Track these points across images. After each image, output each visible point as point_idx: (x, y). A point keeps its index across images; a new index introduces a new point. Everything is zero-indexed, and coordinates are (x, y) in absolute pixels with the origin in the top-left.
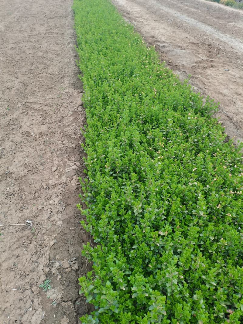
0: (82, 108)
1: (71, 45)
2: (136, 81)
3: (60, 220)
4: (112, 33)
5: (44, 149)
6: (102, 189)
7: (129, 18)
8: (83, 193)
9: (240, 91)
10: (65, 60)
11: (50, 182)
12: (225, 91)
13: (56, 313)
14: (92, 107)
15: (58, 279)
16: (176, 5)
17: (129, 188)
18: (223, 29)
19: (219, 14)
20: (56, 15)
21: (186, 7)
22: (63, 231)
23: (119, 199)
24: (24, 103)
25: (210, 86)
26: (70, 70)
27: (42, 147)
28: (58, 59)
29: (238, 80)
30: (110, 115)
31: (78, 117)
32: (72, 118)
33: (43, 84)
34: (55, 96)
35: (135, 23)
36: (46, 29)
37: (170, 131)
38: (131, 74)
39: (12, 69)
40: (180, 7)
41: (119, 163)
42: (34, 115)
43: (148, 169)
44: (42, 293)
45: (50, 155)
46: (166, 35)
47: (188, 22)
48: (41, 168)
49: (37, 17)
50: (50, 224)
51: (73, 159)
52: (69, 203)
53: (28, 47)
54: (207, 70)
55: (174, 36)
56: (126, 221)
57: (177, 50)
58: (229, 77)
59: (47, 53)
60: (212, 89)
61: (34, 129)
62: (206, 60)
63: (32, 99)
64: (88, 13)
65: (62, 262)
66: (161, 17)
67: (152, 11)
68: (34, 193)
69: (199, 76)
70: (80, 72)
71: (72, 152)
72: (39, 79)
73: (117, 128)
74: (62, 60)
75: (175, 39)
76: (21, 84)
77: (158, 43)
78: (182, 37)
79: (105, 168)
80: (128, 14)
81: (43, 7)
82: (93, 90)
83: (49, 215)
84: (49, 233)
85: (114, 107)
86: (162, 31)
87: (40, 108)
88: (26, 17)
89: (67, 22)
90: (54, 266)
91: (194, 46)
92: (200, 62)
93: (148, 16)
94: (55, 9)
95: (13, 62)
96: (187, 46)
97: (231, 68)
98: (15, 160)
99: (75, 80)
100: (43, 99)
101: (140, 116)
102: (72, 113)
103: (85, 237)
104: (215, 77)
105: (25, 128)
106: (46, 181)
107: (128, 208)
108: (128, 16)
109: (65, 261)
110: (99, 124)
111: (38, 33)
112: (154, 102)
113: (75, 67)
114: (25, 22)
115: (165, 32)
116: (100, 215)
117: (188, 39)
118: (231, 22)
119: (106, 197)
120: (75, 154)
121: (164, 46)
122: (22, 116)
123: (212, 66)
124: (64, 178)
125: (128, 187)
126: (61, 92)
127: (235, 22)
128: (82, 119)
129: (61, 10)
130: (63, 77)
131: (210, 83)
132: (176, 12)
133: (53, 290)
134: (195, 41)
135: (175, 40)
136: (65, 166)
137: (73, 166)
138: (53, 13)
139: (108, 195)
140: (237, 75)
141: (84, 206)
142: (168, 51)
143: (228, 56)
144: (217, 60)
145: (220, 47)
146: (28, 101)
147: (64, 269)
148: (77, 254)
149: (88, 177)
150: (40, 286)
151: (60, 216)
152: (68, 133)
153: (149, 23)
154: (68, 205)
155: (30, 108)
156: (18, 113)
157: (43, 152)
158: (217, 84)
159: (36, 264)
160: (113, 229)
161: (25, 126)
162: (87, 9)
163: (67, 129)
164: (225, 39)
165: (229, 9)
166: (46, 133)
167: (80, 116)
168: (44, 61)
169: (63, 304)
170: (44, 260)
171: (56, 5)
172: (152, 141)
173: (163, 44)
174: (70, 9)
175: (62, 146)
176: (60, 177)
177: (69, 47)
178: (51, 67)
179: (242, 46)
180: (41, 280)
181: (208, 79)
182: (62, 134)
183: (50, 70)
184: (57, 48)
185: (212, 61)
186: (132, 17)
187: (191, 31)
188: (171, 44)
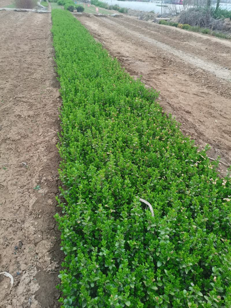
0: (59, 99)
1: (51, 59)
4: (84, 49)
7: (100, 39)
9: (184, 89)
10: (47, 69)
11: (38, 141)
12: (173, 90)
13: (45, 198)
15: (45, 185)
16: (140, 28)
18: (177, 47)
19: (176, 35)
20: (37, 37)
21: (149, 31)
22: (48, 164)
24: (14, 98)
25: (160, 86)
26: (50, 75)
27: (30, 123)
28: (40, 68)
29: (183, 82)
31: (57, 104)
32: (52, 105)
33: (29, 85)
34: (39, 93)
35: (104, 43)
36: (30, 47)
39: (3, 76)
40: (144, 30)
42: (23, 105)
44: (35, 191)
45: (37, 127)
46: (130, 52)
47: (149, 41)
49: (21, 39)
50: (39, 161)
52: (51, 151)
53: (15, 60)
54: (160, 76)
55: (137, 53)
57: (138, 63)
58: (176, 80)
59: (31, 65)
60: (162, 88)
61: (24, 113)
62: (160, 69)
63: (21, 96)
64: (64, 35)
65: (47, 177)
66: (126, 38)
67: (120, 34)
68: (26, 149)
69: (154, 80)
70: (58, 76)
71: (53, 124)
72: (25, 82)
74: (43, 69)
75: (136, 54)
76: (11, 86)
77: (123, 58)
78: (143, 53)
80: (99, 36)
81: (26, 31)
83: (38, 158)
84: (38, 165)
86: (127, 49)
87: (28, 101)
88: (11, 39)
89: (47, 42)
90: (42, 179)
91: (152, 59)
92: (155, 70)
93: (116, 37)
94: (36, 32)
95: (4, 71)
96: (146, 59)
97: (179, 74)
98: (11, 131)
99: (54, 82)
100: (29, 95)
102: (52, 102)
104: (166, 80)
105: (17, 113)
108: (99, 37)
109: (49, 176)
111: (23, 50)
114: (11, 43)
115: (129, 49)
117: (147, 54)
118: (185, 42)
121: (127, 60)
122: (14, 106)
123: (164, 73)
126: (44, 90)
127: (188, 42)
129: (42, 33)
130: (45, 81)
131: (161, 84)
132: (140, 34)
133: (42, 189)
134: (153, 56)
135: (137, 55)
136: (48, 132)
137: (53, 131)
138: (35, 36)
140: (183, 79)
142: (130, 63)
143: (177, 66)
144: (169, 69)
145: (172, 59)
146: (18, 96)
147: (49, 180)
150: (34, 189)
152: (50, 113)
153: (117, 43)
155: (19, 101)
156: (10, 104)
157: (32, 126)
158: (166, 85)
159: (31, 180)
161: (17, 112)
162: (64, 32)
164: (178, 54)
165: (184, 31)
166: (33, 116)
167: (59, 103)
168: (29, 70)
169: (49, 194)
170: (36, 177)
171: (37, 30)
173: (127, 58)
174: (49, 33)
175: (45, 121)
176: (44, 138)
177: (49, 60)
178: (35, 74)
179: (191, 59)
180: (34, 186)
181: (160, 82)
182: (45, 114)
183: (34, 76)
184: (39, 61)
185: (165, 70)
186: (103, 38)
187: (151, 48)
188: (134, 58)
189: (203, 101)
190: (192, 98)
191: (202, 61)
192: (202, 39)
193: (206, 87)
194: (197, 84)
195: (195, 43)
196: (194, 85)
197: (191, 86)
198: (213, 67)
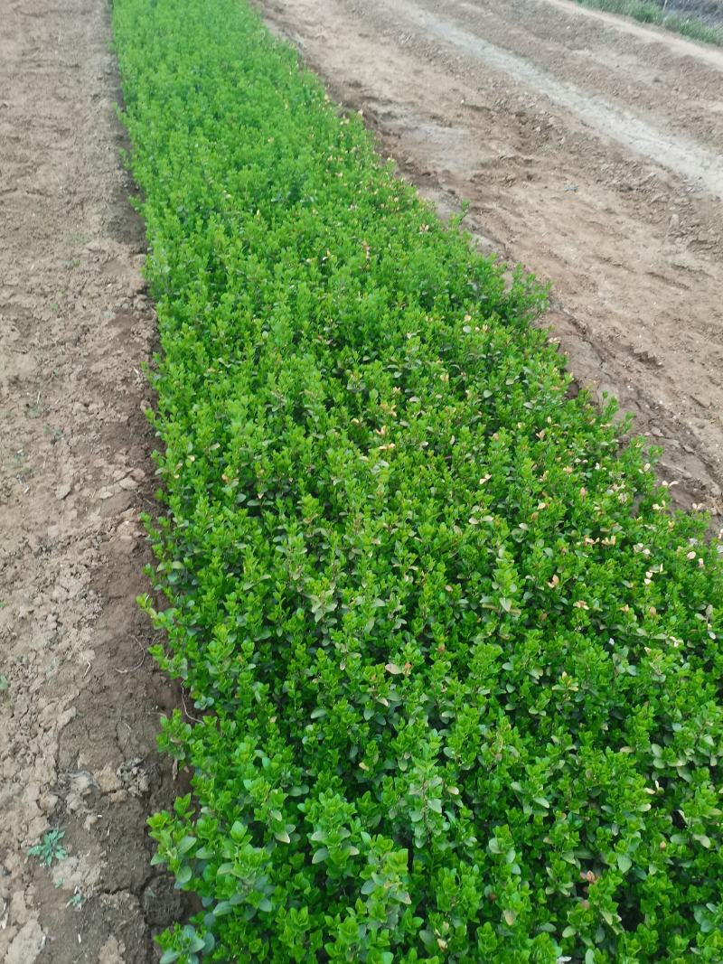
0: (144, 300)
1: (104, 103)
2: (307, 218)
3: (87, 646)
4: (230, 69)
5: (28, 429)
6: (213, 547)
7: (284, 26)
8: (156, 562)
9: (608, 249)
10: (88, 149)
11: (52, 531)
12: (569, 252)
13: (84, 930)
14: (175, 298)
15: (87, 826)
17: (295, 542)
18: (556, 68)
19: (546, 22)
20: (52, 6)
22: (99, 679)
23: (268, 576)
25: (525, 235)
26: (104, 180)
27: (21, 421)
29: (603, 219)
30: (233, 322)
31: (133, 329)
32: (114, 332)
33: (18, 224)
34: (59, 264)
35: (302, 40)
36: (22, 48)
37: (414, 368)
38: (295, 196)
41: (262, 467)
43: (350, 482)
44: (37, 874)
45: (50, 446)
46: (394, 82)
47: (458, 43)
48: (20, 488)
50: (55, 661)
51: (124, 459)
52: (113, 593)
54: (515, 189)
55: (420, 86)
56: (291, 640)
57: (429, 127)
58: (577, 210)
59: (29, 125)
60: (530, 245)
62: (513, 159)
65: (97, 774)
66: (378, 26)
67: (353, 8)
69: (495, 205)
70: (134, 189)
71: (118, 436)
72: (3, 209)
73: (256, 362)
74: (75, 149)
75: (421, 92)
77: (373, 106)
78: (442, 89)
79: (223, 483)
80: (280, 11)
82: (178, 244)
83: (51, 635)
84: (54, 688)
85: (246, 297)
86: (383, 68)
87: (11, 301)
89: (88, 28)
90: (73, 786)
91: (477, 115)
92: (496, 165)
93: (339, 20)
96: (459, 116)
97: (582, 184)
99: (120, 212)
100: (18, 270)
101: (323, 323)
102: (113, 316)
103: (166, 695)
104: (537, 207)
106: (37, 530)
107: (295, 600)
108: (280, 17)
109: (107, 770)
110: (199, 348)
112: (363, 282)
113: (119, 173)
115: (391, 70)
116: (211, 627)
117: (458, 96)
118: (579, 48)
119: (226, 572)
120: (127, 442)
121: (389, 114)
123: (530, 178)
124: (94, 518)
125: (292, 539)
126: (78, 251)
127: (590, 49)
128: (147, 334)
130: (81, 203)
131: (524, 225)
132: (421, 12)
133: (73, 860)
134: (480, 103)
135: (421, 97)
136: (98, 480)
137: (121, 479)
139: (234, 564)
140: (600, 204)
141: (160, 603)
142: (402, 129)
143: (573, 148)
144: (542, 159)
145: (551, 121)
147: (105, 794)
148: (144, 749)
149: (169, 512)
150: (30, 851)
151: (86, 634)
152: (105, 378)
153: (346, 44)
154: (109, 601)
157: (27, 438)
158: (543, 229)
159: (17, 786)
160: (252, 666)
163: (100, 366)
164: (564, 98)
165: (571, 8)
166: (33, 380)
167: (141, 325)
168: (20, 151)
169: (106, 899)
170: (42, 772)
172: (360, 400)
173: (388, 109)
175: (87, 418)
176: (81, 515)
177: (98, 107)
178: (41, 171)
179: (611, 119)
180: (31, 833)
181: (520, 215)
182: (84, 381)
183: (40, 179)
184: (60, 111)
185: (528, 162)
186: (293, 20)
187: (469, 71)
188: (411, 110)
189: (687, 307)
190: (647, 293)
191: (650, 130)
192: (637, 42)
193: (687, 242)
194: (655, 229)
195: (614, 55)
196: (643, 231)
197: (632, 237)
198: (691, 158)
